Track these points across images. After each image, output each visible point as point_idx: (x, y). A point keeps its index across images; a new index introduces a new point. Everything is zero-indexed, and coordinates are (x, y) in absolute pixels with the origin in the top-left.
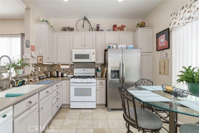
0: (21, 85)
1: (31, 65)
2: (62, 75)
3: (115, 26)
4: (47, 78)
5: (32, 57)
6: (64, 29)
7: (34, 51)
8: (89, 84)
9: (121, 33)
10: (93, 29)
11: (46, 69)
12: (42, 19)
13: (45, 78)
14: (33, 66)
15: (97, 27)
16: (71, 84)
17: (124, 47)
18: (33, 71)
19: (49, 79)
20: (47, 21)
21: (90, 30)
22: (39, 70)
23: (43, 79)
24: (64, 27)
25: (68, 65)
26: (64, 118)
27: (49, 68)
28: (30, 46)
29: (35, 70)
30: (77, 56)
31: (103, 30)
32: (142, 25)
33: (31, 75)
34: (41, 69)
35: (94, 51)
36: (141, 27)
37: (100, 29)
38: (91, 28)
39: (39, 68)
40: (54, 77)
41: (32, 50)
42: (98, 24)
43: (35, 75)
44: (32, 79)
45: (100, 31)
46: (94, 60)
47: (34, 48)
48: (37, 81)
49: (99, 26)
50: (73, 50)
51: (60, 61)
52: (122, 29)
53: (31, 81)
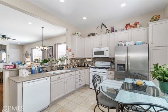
0: (62, 69)
1: (68, 59)
2: (88, 65)
3: (128, 25)
4: (78, 66)
5: (69, 55)
6: (89, 35)
7: (70, 52)
8: (101, 73)
9: (133, 31)
10: (109, 31)
11: (79, 62)
12: (74, 33)
13: (77, 67)
14: (70, 60)
15: (112, 29)
16: (90, 72)
17: (132, 43)
18: (70, 62)
19: (80, 68)
20: (77, 33)
21: (106, 33)
22: (74, 62)
23: (75, 67)
24: (89, 33)
25: (91, 59)
26: (83, 92)
27: (81, 61)
28: (68, 49)
29: (71, 62)
30: (96, 53)
31: (117, 31)
32: (157, 18)
33: (68, 65)
34: (75, 62)
35: (107, 48)
36: (155, 21)
37: (114, 30)
38: (107, 31)
39: (74, 61)
40: (83, 67)
41: (69, 51)
42: (112, 26)
43: (71, 65)
44: (68, 67)
45: (114, 32)
46: (108, 56)
47: (70, 50)
48: (71, 68)
49: (113, 28)
50: (93, 49)
51: (86, 57)
52: (135, 26)
53: (67, 68)
